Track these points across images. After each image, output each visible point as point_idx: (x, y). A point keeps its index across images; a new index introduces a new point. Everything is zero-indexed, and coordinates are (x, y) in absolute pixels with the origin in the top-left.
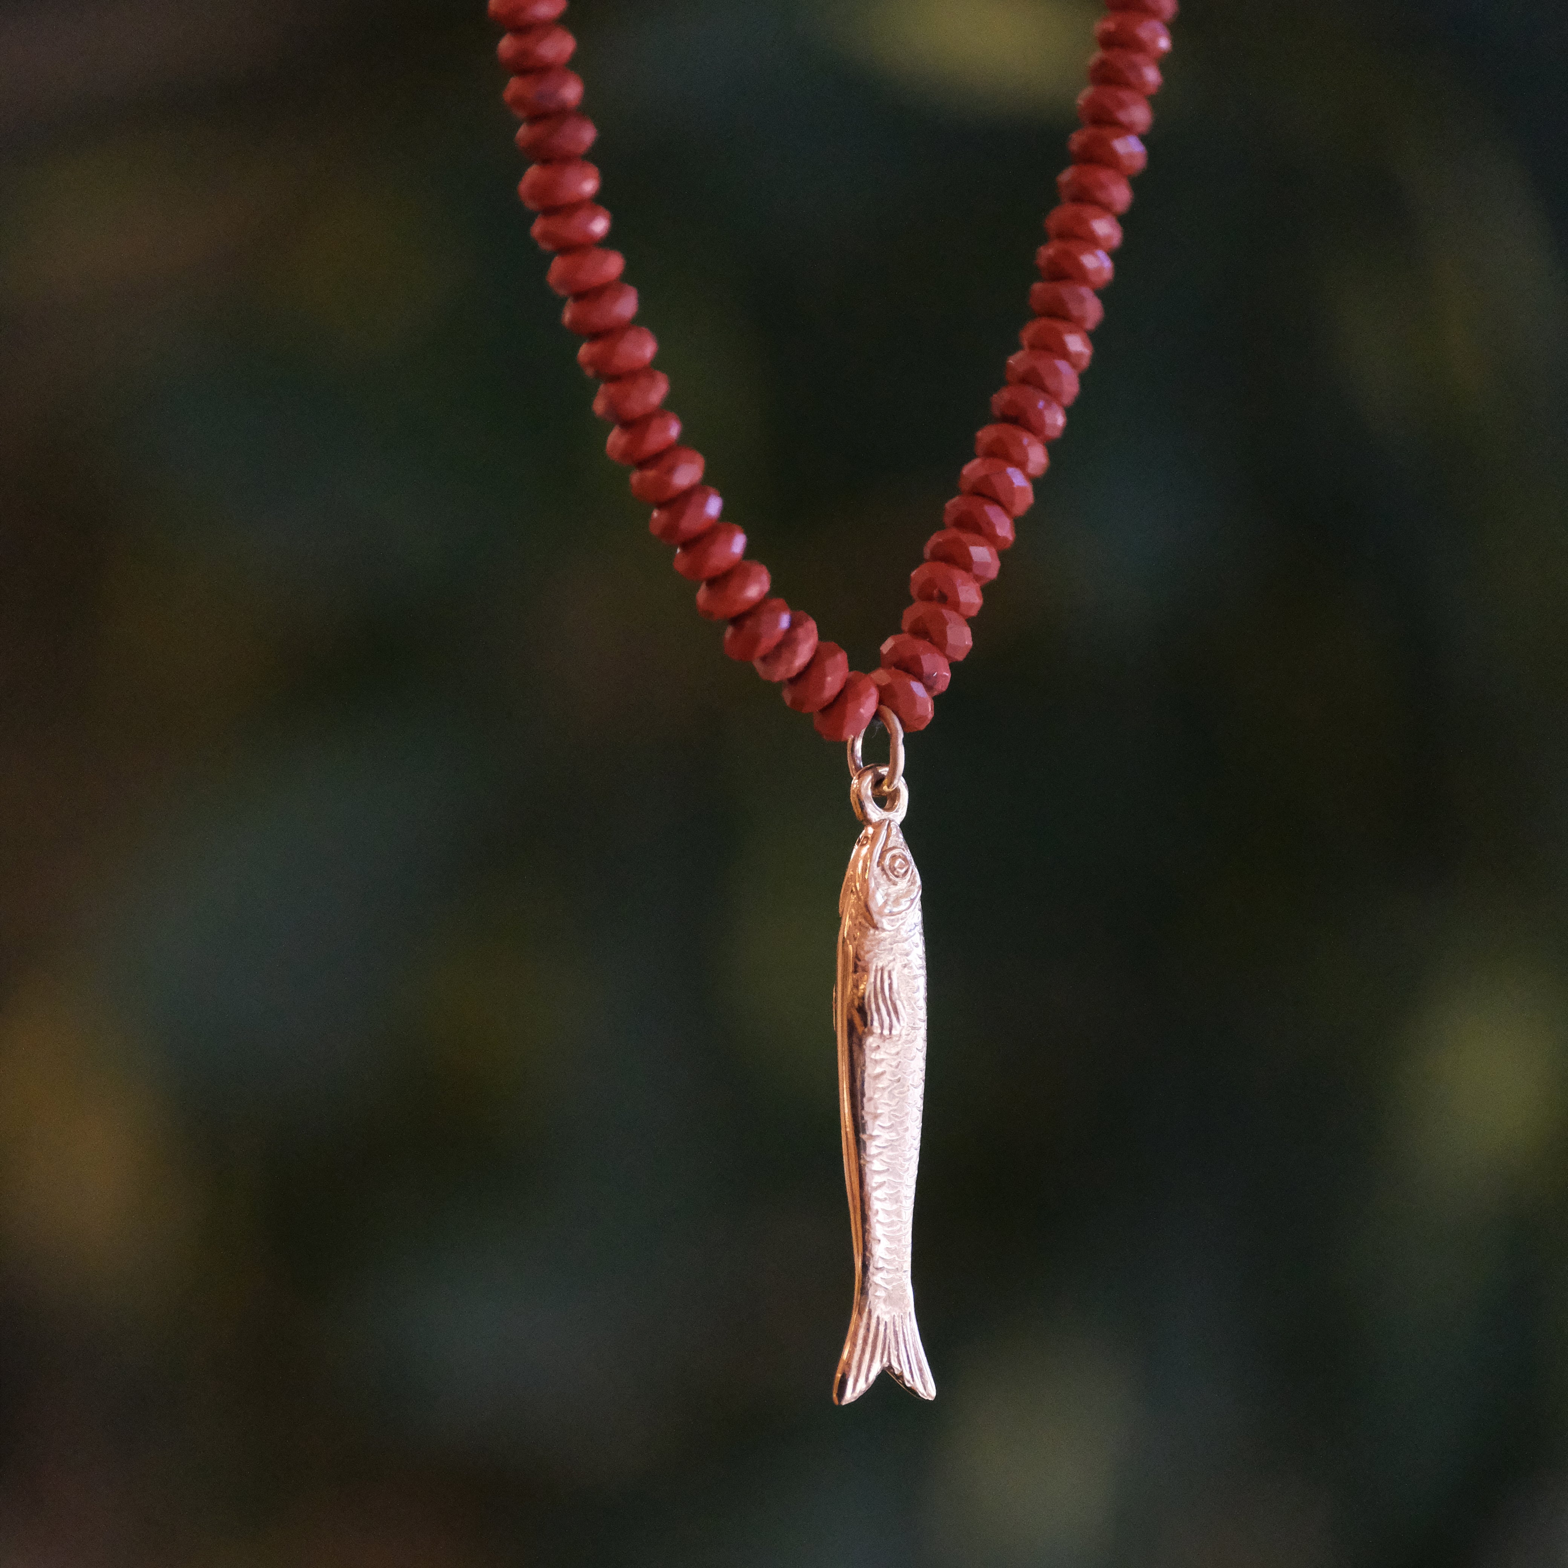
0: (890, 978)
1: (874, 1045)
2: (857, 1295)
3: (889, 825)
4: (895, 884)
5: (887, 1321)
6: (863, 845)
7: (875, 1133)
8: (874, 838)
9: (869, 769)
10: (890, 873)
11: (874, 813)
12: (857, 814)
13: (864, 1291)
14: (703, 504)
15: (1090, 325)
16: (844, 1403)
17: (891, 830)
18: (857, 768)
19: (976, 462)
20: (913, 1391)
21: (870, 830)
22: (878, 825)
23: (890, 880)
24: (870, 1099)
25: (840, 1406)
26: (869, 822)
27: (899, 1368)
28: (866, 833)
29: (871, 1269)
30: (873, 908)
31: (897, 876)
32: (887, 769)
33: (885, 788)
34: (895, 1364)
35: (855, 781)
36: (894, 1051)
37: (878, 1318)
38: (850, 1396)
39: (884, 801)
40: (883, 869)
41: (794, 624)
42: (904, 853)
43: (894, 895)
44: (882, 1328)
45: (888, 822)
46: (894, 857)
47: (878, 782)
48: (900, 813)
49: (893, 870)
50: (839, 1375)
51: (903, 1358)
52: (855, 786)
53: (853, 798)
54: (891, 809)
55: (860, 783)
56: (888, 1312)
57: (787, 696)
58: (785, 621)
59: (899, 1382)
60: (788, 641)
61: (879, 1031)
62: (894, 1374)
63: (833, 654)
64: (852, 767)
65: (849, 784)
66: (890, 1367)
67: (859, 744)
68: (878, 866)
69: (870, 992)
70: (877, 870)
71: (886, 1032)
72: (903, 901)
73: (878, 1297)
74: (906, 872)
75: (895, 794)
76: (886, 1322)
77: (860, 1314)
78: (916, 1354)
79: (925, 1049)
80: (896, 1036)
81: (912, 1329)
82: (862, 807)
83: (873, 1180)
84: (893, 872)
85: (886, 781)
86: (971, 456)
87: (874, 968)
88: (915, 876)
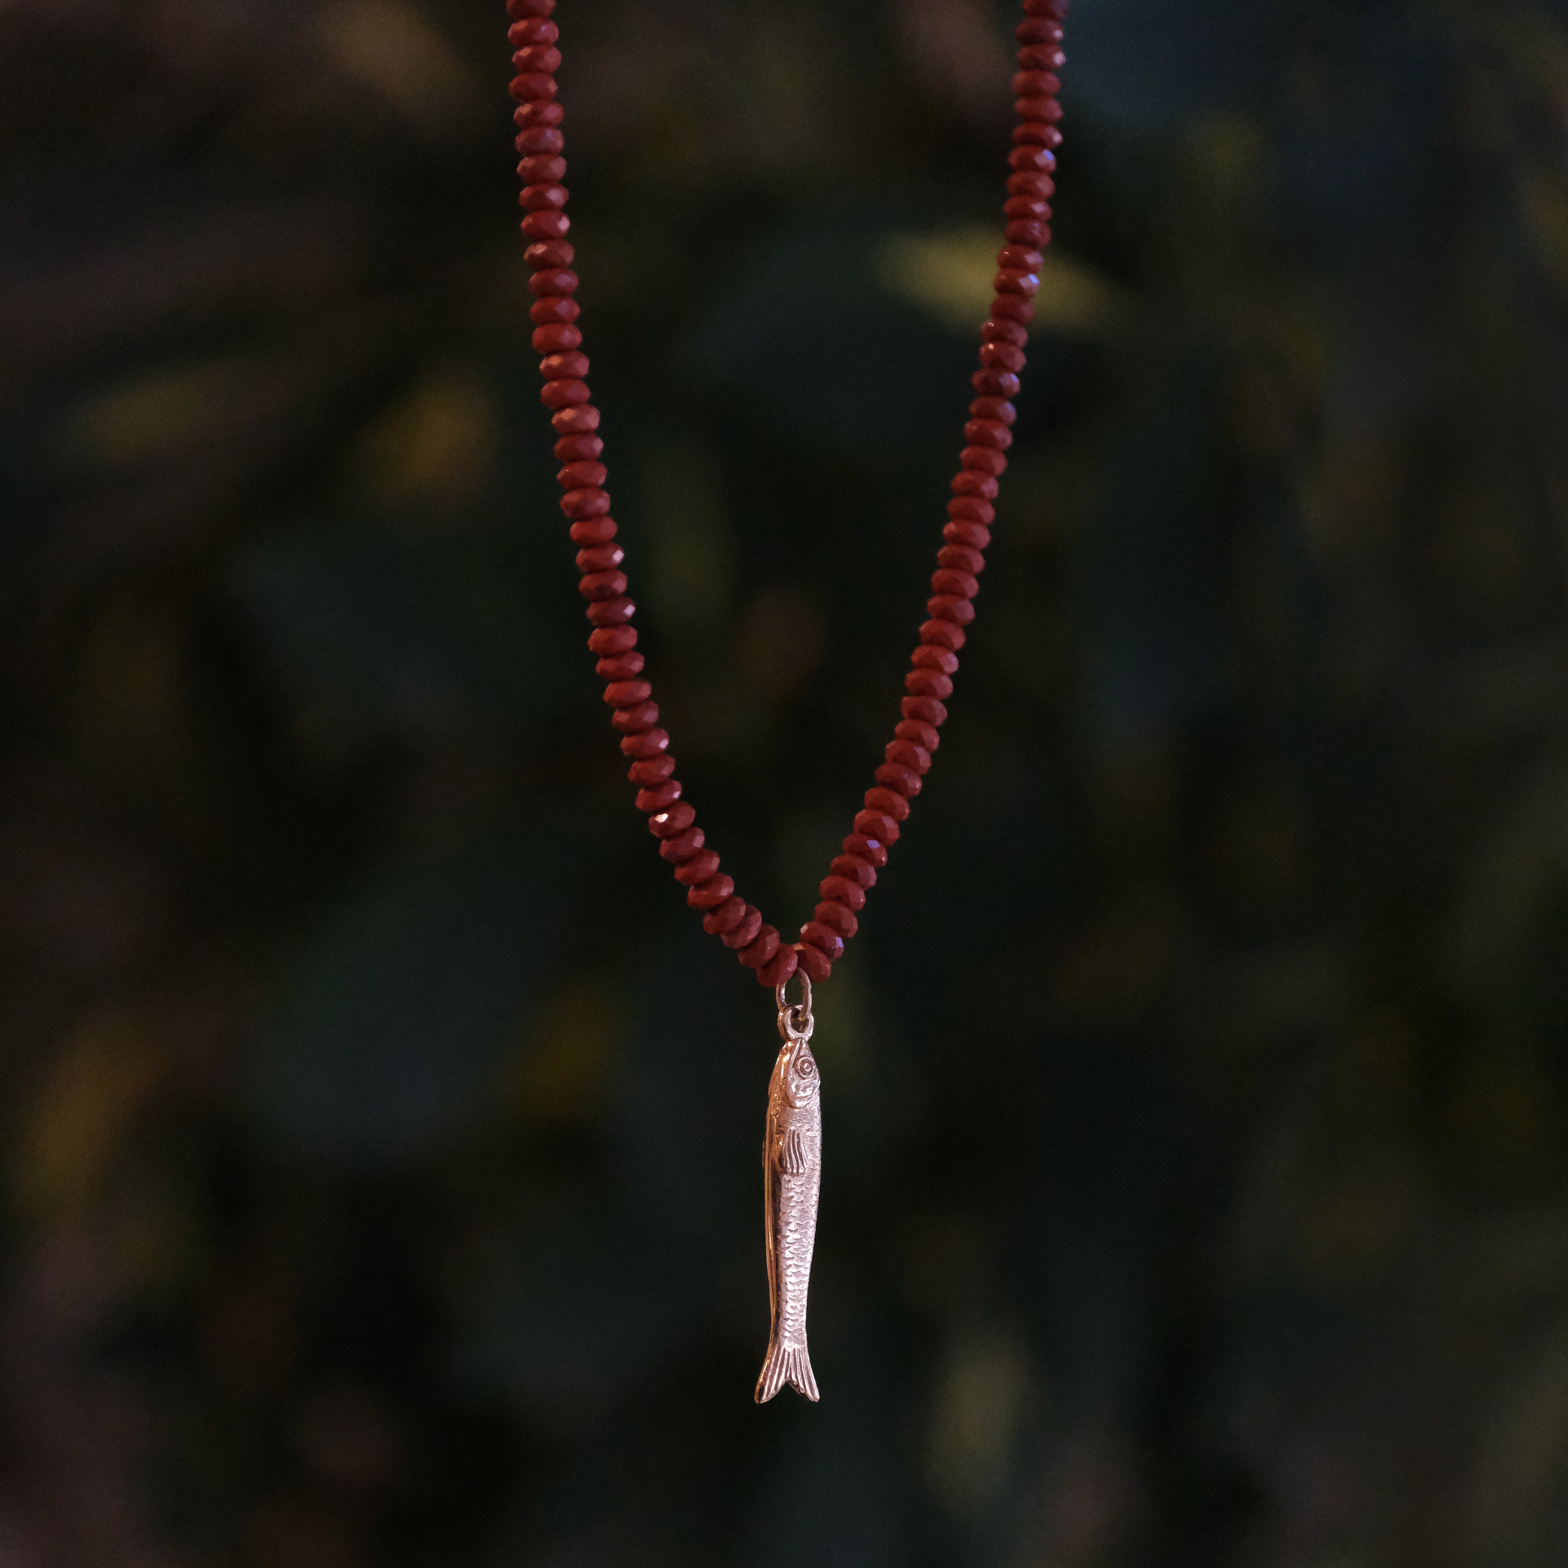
0: (798, 1138)
1: (787, 1179)
2: (772, 1336)
3: (801, 1042)
4: (804, 1079)
5: (790, 1351)
6: (785, 1054)
7: (787, 1234)
8: (791, 1050)
9: (789, 1006)
10: (801, 1073)
11: (792, 1033)
12: (781, 1034)
13: (777, 1334)
14: (692, 839)
15: (939, 721)
16: (762, 1402)
17: (802, 1045)
18: (783, 1005)
19: (864, 811)
20: (805, 1396)
21: (790, 1044)
22: (795, 1041)
23: (800, 1076)
24: (784, 1213)
25: (760, 1404)
26: (789, 1039)
27: (796, 1381)
28: (787, 1046)
29: (781, 1319)
30: (790, 1095)
31: (805, 1074)
32: (801, 1006)
33: (800, 1019)
34: (794, 1378)
35: (781, 1014)
36: (800, 1183)
37: (784, 1349)
38: (765, 1399)
39: (799, 1026)
40: (796, 1071)
41: (748, 914)
42: (810, 1060)
43: (803, 1086)
44: (786, 1356)
45: (800, 1040)
46: (803, 1062)
47: (796, 1014)
48: (809, 1033)
49: (802, 1069)
50: (758, 1387)
51: (799, 1377)
52: (781, 1017)
53: (779, 1024)
54: (802, 1031)
55: (784, 1015)
56: (791, 1347)
57: (741, 958)
58: (743, 909)
59: (796, 1390)
60: (744, 924)
61: (791, 1171)
62: (794, 1385)
63: (770, 933)
64: (779, 1005)
65: (777, 1016)
66: (791, 1381)
67: (783, 991)
68: (793, 1067)
69: (785, 1147)
70: (792, 1071)
71: (795, 1171)
72: (808, 1089)
73: (786, 1337)
74: (811, 1071)
75: (805, 1023)
76: (789, 1353)
77: (773, 1347)
78: (808, 1373)
79: (819, 1183)
80: (801, 1174)
81: (805, 1357)
82: (785, 1029)
83: (785, 1263)
84: (802, 1072)
85: (800, 1015)
86: (862, 807)
87: (788, 1131)
88: (816, 1074)
